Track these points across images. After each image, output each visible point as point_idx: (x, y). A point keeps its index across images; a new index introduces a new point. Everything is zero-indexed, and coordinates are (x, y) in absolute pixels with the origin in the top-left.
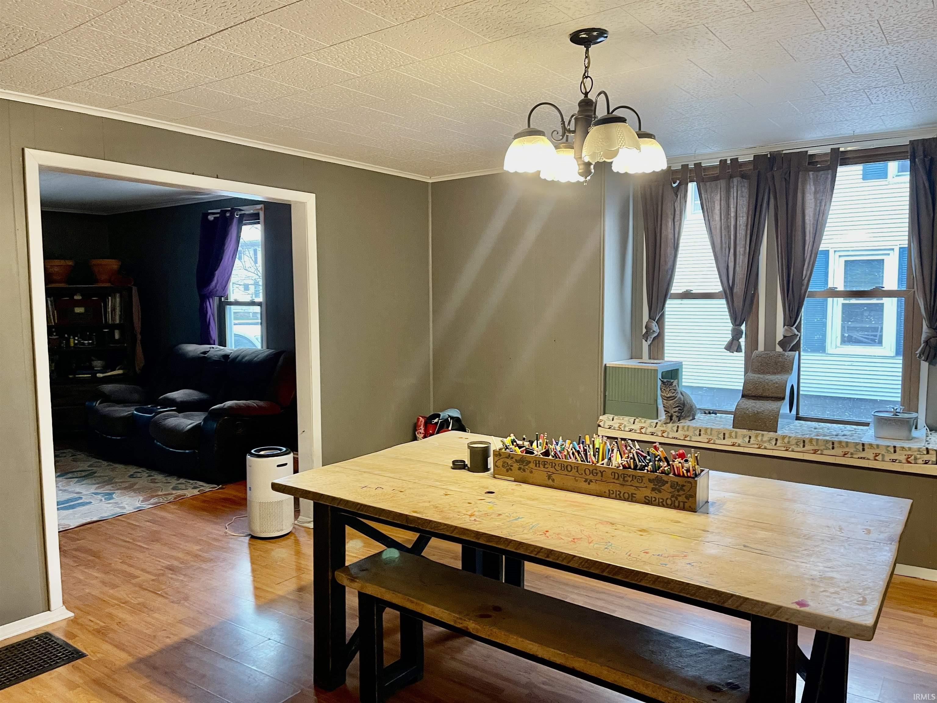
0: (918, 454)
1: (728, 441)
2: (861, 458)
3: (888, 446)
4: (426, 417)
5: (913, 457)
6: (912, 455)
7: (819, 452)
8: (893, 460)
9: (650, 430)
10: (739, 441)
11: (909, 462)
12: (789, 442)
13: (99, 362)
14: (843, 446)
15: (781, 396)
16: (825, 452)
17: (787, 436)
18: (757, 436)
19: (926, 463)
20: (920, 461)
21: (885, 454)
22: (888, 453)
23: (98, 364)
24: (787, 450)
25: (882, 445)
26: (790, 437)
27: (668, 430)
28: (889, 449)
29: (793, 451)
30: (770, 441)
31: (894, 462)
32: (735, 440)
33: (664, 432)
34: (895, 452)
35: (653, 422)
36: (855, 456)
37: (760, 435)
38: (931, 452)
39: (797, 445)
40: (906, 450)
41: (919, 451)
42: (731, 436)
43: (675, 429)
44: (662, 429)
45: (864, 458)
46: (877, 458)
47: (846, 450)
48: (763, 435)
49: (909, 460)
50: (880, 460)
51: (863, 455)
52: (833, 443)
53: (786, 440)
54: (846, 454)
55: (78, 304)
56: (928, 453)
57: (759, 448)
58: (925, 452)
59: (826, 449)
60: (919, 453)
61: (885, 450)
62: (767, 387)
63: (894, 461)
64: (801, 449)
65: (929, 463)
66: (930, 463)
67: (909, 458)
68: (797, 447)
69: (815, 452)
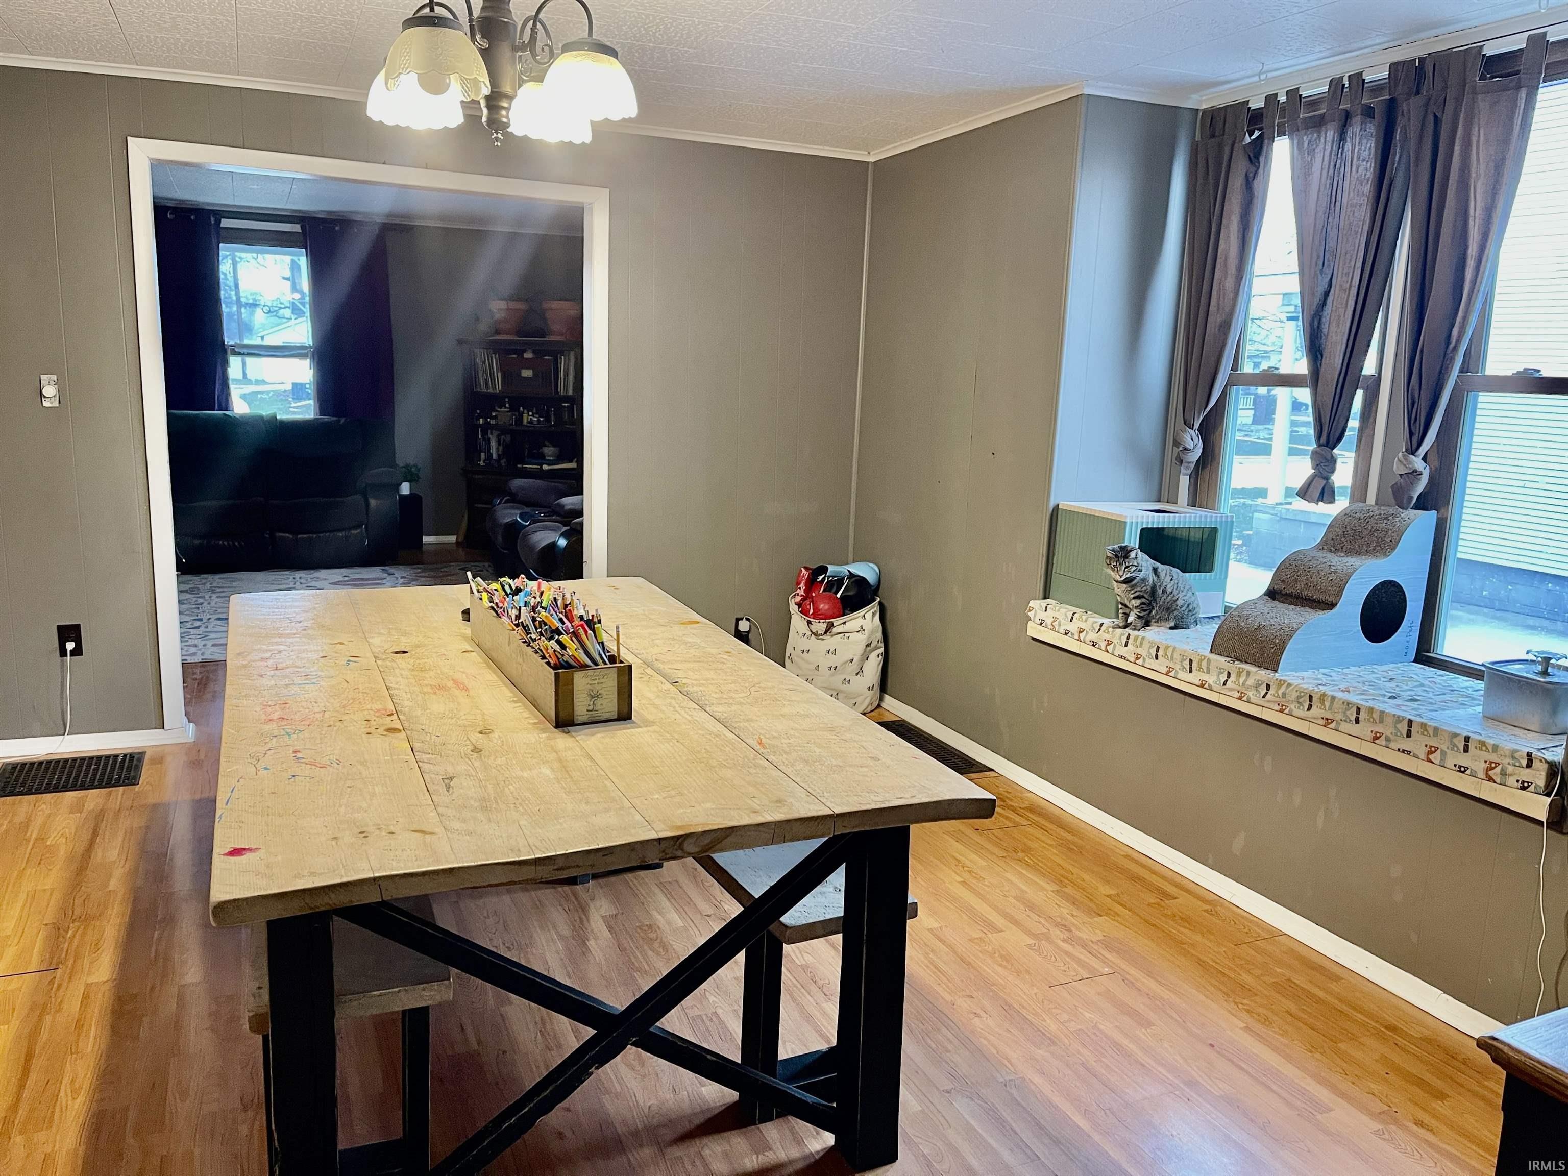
0: (1509, 764)
1: (1195, 677)
2: (1403, 751)
3: (1456, 735)
4: (810, 569)
5: (1498, 769)
6: (1498, 764)
7: (1333, 725)
8: (1460, 767)
9: (1092, 636)
10: (1211, 679)
11: (1490, 779)
12: (1284, 695)
13: (552, 448)
14: (1374, 720)
15: (1331, 599)
16: (1344, 727)
17: (1285, 681)
18: (1239, 675)
19: (1523, 788)
20: (1512, 781)
21: (1447, 750)
22: (1452, 750)
23: (549, 451)
24: (1281, 711)
25: (1445, 731)
26: (1289, 685)
27: (1115, 641)
28: (1455, 741)
29: (1290, 714)
30: (1257, 686)
31: (1463, 772)
32: (1205, 677)
33: (1109, 643)
34: (1466, 749)
35: (1096, 622)
36: (1392, 745)
37: (1245, 673)
38: (1536, 764)
39: (1299, 702)
40: (1487, 750)
41: (1513, 758)
42: (1200, 668)
43: (1124, 639)
44: (1107, 636)
45: (1409, 753)
46: (1431, 757)
47: (1379, 728)
48: (1248, 673)
49: (1491, 773)
50: (1437, 762)
51: (1407, 744)
52: (1358, 710)
53: (1283, 689)
54: (1378, 738)
55: (528, 364)
56: (1529, 765)
57: (1240, 698)
58: (1524, 763)
59: (1345, 721)
60: (1512, 761)
61: (1447, 744)
62: (1315, 579)
63: (1462, 770)
64: (1303, 713)
65: (1529, 789)
66: (1532, 788)
67: (1492, 769)
68: (1299, 708)
69: (1328, 722)
